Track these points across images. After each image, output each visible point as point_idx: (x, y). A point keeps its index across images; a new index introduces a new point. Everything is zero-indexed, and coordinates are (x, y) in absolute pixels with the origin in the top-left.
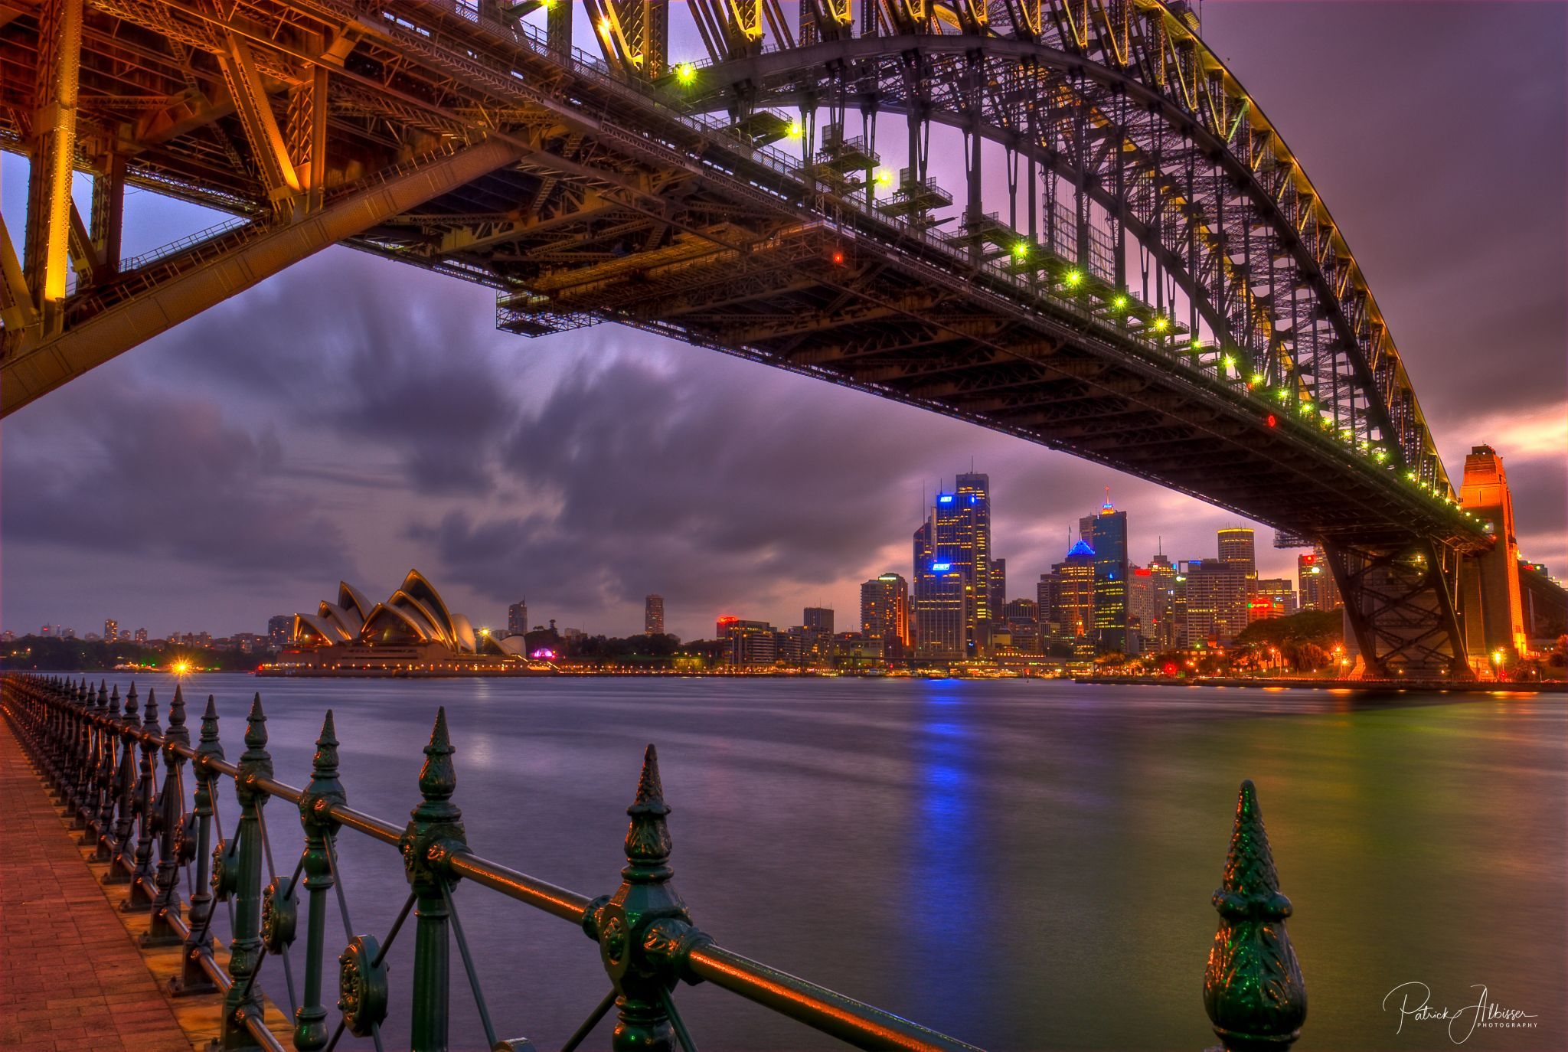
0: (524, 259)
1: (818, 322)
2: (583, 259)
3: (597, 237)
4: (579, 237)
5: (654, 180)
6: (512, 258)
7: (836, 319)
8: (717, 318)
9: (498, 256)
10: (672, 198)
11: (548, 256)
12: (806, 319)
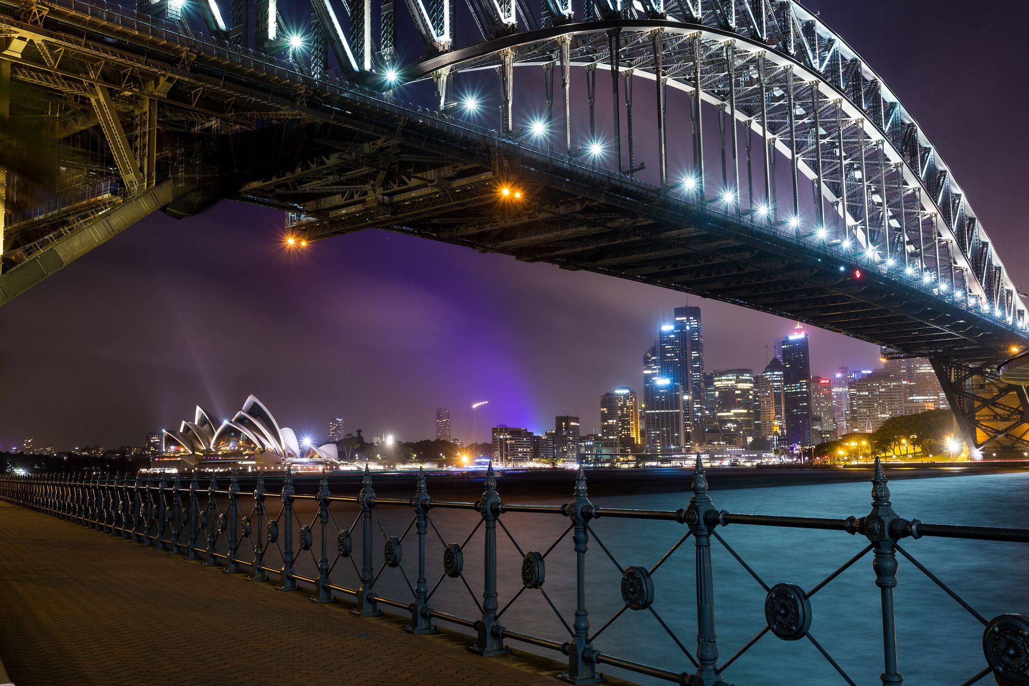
0: (296, 192)
1: (505, 222)
2: (335, 191)
3: (342, 178)
4: (331, 178)
5: (373, 145)
6: (288, 192)
7: (517, 219)
8: (436, 221)
9: (278, 191)
10: (387, 154)
11: (312, 189)
12: (498, 220)
